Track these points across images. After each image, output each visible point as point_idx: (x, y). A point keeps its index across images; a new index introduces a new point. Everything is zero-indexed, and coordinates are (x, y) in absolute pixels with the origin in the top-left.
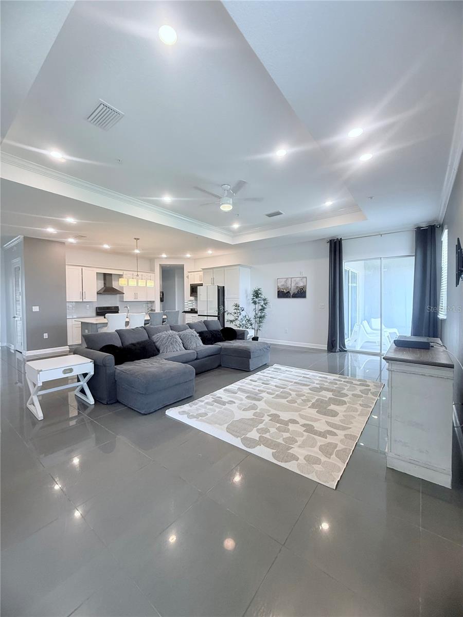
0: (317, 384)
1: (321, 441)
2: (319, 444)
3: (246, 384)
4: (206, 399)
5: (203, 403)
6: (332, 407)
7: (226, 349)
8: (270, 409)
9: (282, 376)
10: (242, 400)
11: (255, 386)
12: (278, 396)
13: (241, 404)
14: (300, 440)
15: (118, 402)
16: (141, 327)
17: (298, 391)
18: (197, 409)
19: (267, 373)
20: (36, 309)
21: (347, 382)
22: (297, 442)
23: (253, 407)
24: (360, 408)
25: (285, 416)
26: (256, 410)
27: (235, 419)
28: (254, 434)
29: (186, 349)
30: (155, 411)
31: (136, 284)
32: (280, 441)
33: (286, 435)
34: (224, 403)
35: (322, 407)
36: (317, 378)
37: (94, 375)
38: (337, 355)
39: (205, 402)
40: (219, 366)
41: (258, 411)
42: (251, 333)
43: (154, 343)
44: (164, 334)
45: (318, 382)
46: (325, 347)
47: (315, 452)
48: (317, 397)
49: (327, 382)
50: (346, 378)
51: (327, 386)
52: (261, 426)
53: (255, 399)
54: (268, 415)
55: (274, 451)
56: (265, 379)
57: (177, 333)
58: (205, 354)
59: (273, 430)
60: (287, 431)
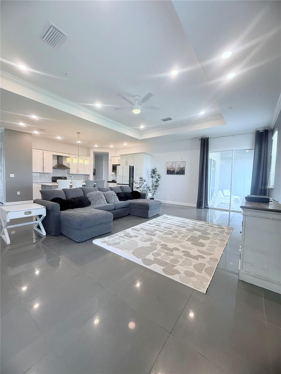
0: (191, 227)
1: (194, 262)
2: (193, 264)
3: (146, 225)
4: (120, 234)
5: (117, 237)
6: (201, 241)
7: (133, 204)
8: (161, 241)
9: (169, 221)
10: (143, 235)
11: (151, 227)
12: (166, 233)
13: (142, 238)
14: (181, 261)
15: (61, 234)
16: (79, 188)
17: (179, 231)
18: (114, 240)
19: (160, 220)
20: (12, 176)
21: (210, 226)
22: (179, 262)
23: (150, 240)
24: (219, 242)
25: (171, 245)
26: (152, 241)
27: (138, 247)
28: (150, 257)
29: (108, 203)
30: (86, 241)
31: (77, 162)
32: (168, 261)
33: (172, 257)
34: (131, 237)
35: (194, 241)
36: (191, 223)
37: (46, 217)
38: (203, 210)
39: (119, 236)
40: (129, 214)
41: (153, 242)
42: (150, 195)
43: (87, 198)
44: (94, 193)
45: (192, 225)
46: (195, 205)
47: (191, 269)
48: (191, 235)
49: (197, 226)
50: (209, 224)
51: (197, 228)
52: (155, 251)
53: (151, 235)
54: (160, 245)
55: (164, 267)
56: (158, 223)
57: (102, 193)
58: (120, 207)
59: (163, 254)
60: (173, 255)
